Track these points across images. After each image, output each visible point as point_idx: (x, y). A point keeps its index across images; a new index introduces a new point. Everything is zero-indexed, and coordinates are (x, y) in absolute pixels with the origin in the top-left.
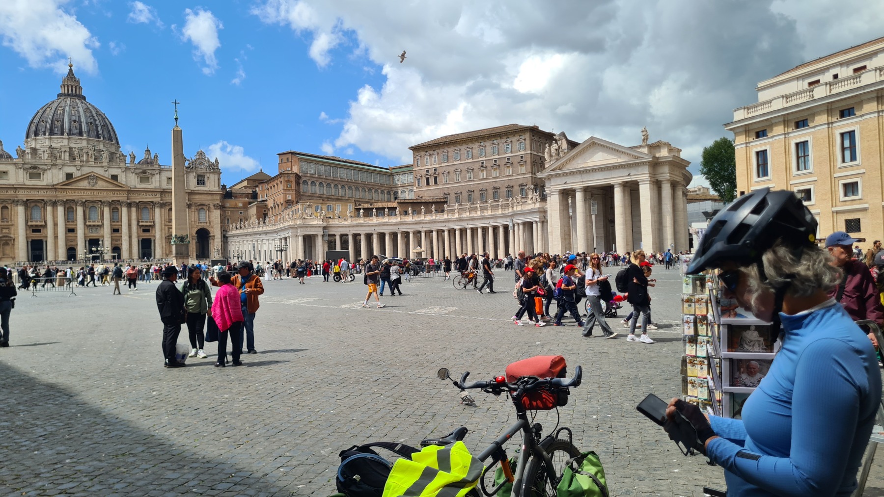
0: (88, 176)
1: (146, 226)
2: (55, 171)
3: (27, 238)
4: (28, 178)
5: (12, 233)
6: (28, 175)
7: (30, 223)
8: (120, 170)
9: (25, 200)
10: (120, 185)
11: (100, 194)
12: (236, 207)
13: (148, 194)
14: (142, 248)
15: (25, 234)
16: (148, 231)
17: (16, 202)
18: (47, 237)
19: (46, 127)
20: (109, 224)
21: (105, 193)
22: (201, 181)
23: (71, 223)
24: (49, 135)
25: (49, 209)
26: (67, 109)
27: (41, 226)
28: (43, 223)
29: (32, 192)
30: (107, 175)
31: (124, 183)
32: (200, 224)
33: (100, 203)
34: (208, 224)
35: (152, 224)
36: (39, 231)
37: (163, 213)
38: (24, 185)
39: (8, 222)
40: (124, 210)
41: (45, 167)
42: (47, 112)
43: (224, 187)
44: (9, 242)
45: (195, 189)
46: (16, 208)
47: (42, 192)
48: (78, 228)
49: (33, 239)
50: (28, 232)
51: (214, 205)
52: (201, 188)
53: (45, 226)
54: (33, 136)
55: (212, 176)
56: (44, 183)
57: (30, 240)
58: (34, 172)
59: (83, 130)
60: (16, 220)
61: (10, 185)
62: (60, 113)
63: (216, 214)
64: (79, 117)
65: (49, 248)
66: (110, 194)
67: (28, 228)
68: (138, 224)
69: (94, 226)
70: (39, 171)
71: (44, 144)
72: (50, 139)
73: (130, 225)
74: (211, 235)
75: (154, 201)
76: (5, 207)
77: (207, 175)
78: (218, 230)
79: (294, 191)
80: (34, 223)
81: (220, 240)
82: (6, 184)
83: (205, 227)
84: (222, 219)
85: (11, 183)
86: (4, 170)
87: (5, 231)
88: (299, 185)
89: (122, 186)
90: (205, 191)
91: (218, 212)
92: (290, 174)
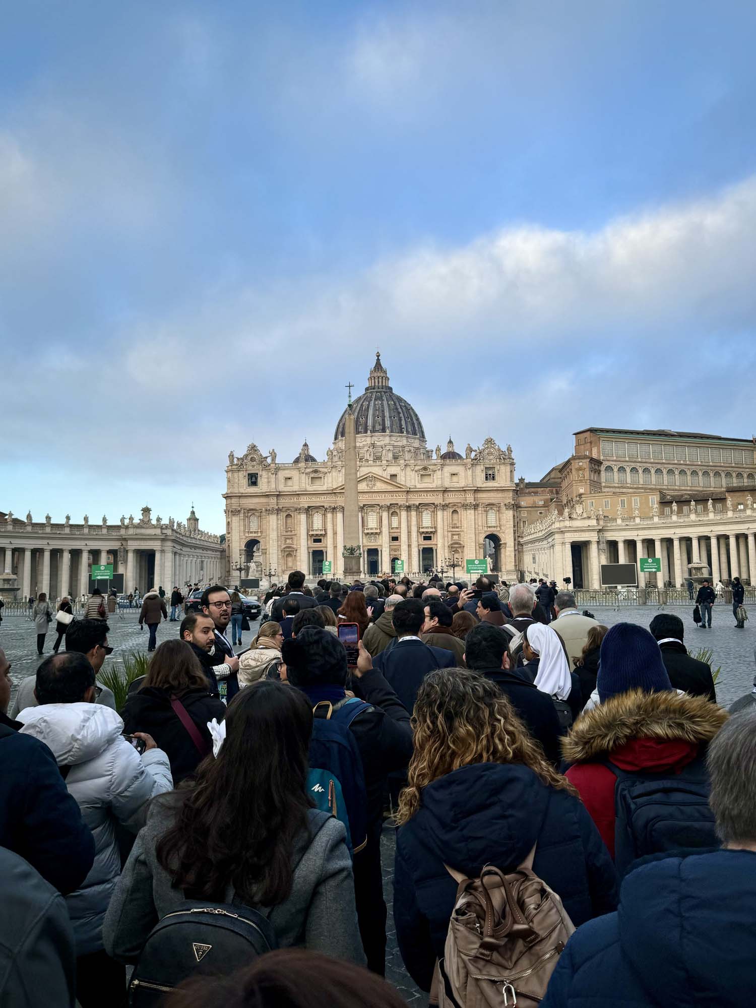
0: (366, 478)
1: (427, 532)
2: (334, 473)
3: (308, 548)
4: (310, 483)
5: (295, 543)
6: (310, 479)
7: (311, 533)
8: (398, 468)
9: (306, 507)
10: (399, 485)
11: (378, 498)
12: (535, 506)
13: (429, 495)
14: (423, 560)
15: (306, 544)
16: (429, 538)
17: (298, 510)
18: (327, 547)
20: (387, 532)
21: (383, 496)
22: (490, 476)
25: (329, 516)
27: (321, 535)
28: (323, 533)
29: (314, 499)
30: (386, 475)
31: (403, 483)
32: (489, 529)
33: (379, 508)
34: (499, 529)
35: (434, 530)
36: (320, 541)
37: (445, 517)
38: (306, 491)
39: (291, 531)
40: (404, 514)
41: (326, 470)
43: (522, 480)
44: (291, 553)
45: (482, 486)
46: (299, 516)
47: (322, 498)
49: (314, 549)
50: (309, 542)
51: (505, 505)
52: (491, 484)
53: (325, 535)
54: (340, 436)
55: (502, 467)
56: (325, 488)
57: (311, 551)
58: (316, 475)
59: (386, 425)
60: (298, 529)
61: (294, 492)
62: (366, 409)
63: (509, 515)
64: (383, 411)
65: (328, 559)
66: (388, 496)
67: (309, 537)
68: (418, 531)
69: (372, 533)
70: (320, 475)
73: (409, 532)
74: (502, 542)
75: (436, 503)
76: (288, 516)
77: (497, 467)
78: (510, 536)
79: (588, 481)
80: (315, 533)
81: (513, 549)
82: (291, 490)
83: (495, 533)
84: (516, 522)
85: (294, 490)
86: (289, 476)
87: (288, 541)
88: (599, 473)
89: (401, 486)
90: (495, 487)
91: (510, 513)
92: (582, 459)
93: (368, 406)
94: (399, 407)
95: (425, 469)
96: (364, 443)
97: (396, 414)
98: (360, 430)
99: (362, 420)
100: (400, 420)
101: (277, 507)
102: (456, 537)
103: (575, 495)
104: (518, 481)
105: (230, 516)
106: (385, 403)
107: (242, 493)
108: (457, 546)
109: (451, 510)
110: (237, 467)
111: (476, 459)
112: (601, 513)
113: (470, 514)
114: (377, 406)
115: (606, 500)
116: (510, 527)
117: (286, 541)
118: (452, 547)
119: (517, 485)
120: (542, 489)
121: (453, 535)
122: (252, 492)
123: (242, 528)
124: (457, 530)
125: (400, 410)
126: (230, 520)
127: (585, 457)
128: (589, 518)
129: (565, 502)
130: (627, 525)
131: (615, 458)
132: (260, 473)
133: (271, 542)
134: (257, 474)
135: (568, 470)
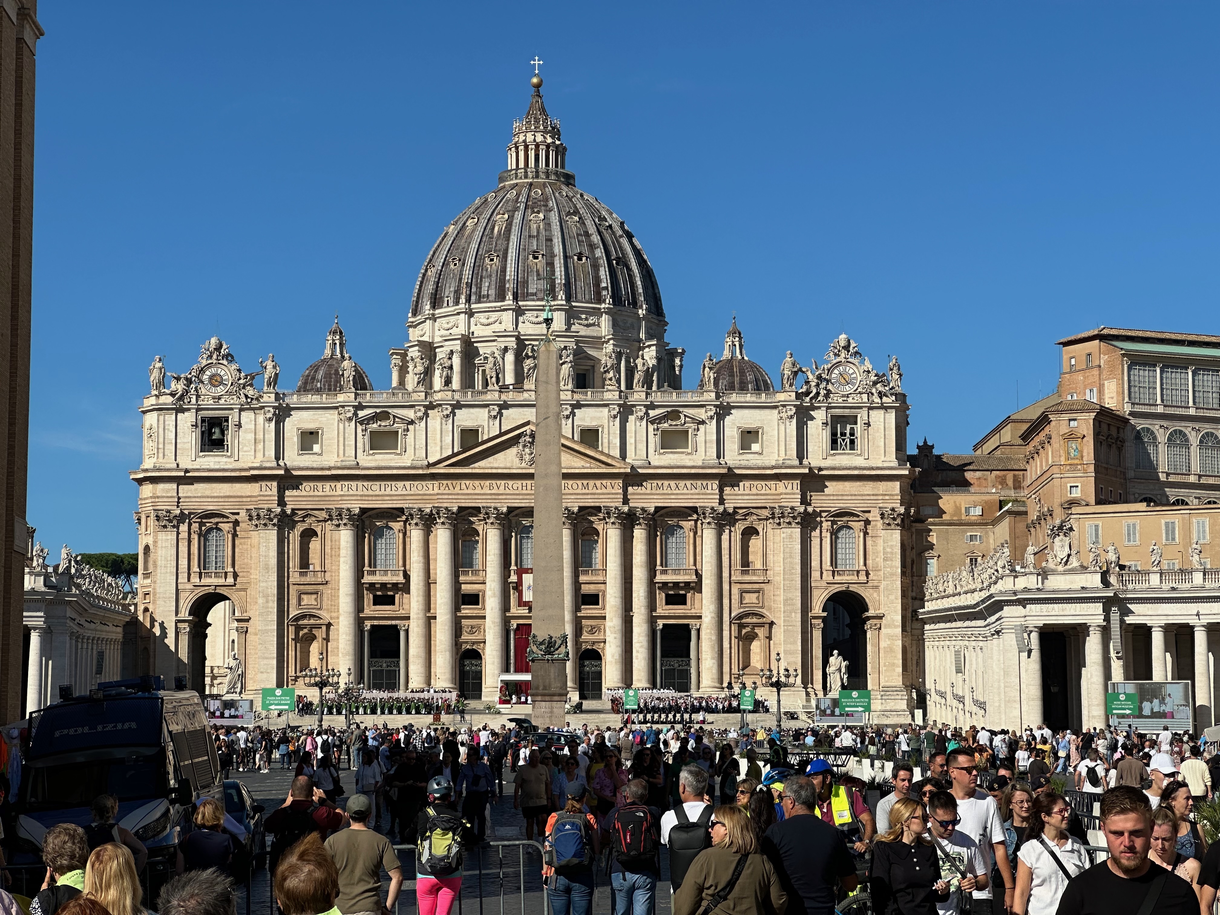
0: (519, 436)
1: (676, 585)
2: (433, 423)
3: (358, 619)
4: (368, 446)
5: (325, 605)
6: (367, 438)
7: (366, 579)
8: (604, 413)
9: (357, 512)
10: (604, 459)
12: (958, 519)
13: (681, 485)
14: (662, 656)
15: (354, 610)
16: (681, 600)
17: (335, 518)
18: (408, 618)
19: (460, 279)
20: (572, 581)
21: (562, 486)
22: (844, 438)
23: (470, 578)
24: (468, 300)
25: (416, 535)
26: (518, 216)
27: (395, 585)
28: (401, 579)
29: (377, 489)
30: (570, 429)
31: (614, 452)
32: (838, 578)
34: (863, 578)
35: (692, 578)
36: (390, 601)
37: (725, 545)
38: (357, 467)
39: (315, 574)
41: (410, 414)
42: (467, 232)
43: (926, 449)
44: (315, 631)
45: (823, 464)
46: (333, 534)
47: (400, 488)
48: (488, 593)
49: (376, 623)
50: (361, 604)
51: (882, 516)
52: (843, 460)
53: (405, 587)
54: (428, 307)
55: (877, 416)
56: (406, 460)
57: (365, 627)
58: (384, 428)
59: (558, 281)
60: (332, 568)
61: (322, 469)
62: (499, 232)
63: (889, 543)
64: (549, 240)
65: (412, 651)
66: (577, 486)
67: (361, 592)
68: (651, 580)
70: (396, 426)
71: (454, 331)
72: (470, 314)
73: (627, 583)
74: (871, 612)
75: (700, 506)
77: (862, 416)
78: (892, 597)
79: (1092, 468)
80: (377, 578)
81: (899, 630)
82: (315, 465)
83: (853, 588)
84: (909, 561)
85: (326, 464)
86: (311, 426)
87: (307, 600)
88: (1120, 449)
89: (609, 461)
90: (856, 468)
91: (895, 537)
92: (1077, 411)
93: (509, 223)
94: (592, 230)
95: (673, 415)
96: (497, 327)
97: (586, 251)
98: (484, 292)
99: (492, 265)
100: (596, 267)
101: (279, 510)
102: (750, 598)
103: (1057, 501)
104: (915, 452)
105: (151, 529)
106: (554, 218)
107: (187, 471)
108: (755, 620)
109: (740, 527)
110: (169, 399)
111: (807, 393)
112: (1112, 557)
113: (791, 537)
114: (534, 226)
115: (1131, 521)
116: (892, 574)
117: (300, 600)
118: (741, 626)
119: (913, 460)
120: (978, 474)
121: (742, 592)
122: (212, 466)
123: (184, 562)
124: (755, 578)
125: (596, 239)
126: (150, 540)
127: (1084, 407)
128: (1084, 568)
129: (1033, 515)
130: (1173, 589)
131: (1160, 410)
132: (233, 418)
133: (261, 601)
134: (227, 420)
135: (1042, 436)
